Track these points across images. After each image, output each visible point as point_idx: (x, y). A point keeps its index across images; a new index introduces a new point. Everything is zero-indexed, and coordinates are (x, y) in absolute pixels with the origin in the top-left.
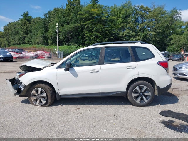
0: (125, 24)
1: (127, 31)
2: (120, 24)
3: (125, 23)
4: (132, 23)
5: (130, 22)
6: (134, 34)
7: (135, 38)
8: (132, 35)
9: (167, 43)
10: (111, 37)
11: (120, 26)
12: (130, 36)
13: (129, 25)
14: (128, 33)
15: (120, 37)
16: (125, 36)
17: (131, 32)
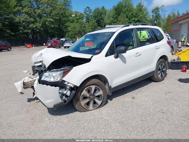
0: (20, 8)
1: (24, 16)
2: (14, 8)
3: (20, 6)
4: (28, 8)
5: (25, 7)
6: (32, 20)
7: (35, 24)
8: (30, 21)
9: (65, 31)
10: (6, 23)
11: (15, 10)
12: (29, 22)
13: (25, 10)
14: (26, 18)
15: (17, 23)
16: (23, 22)
17: (29, 18)
